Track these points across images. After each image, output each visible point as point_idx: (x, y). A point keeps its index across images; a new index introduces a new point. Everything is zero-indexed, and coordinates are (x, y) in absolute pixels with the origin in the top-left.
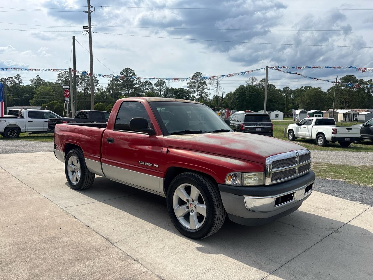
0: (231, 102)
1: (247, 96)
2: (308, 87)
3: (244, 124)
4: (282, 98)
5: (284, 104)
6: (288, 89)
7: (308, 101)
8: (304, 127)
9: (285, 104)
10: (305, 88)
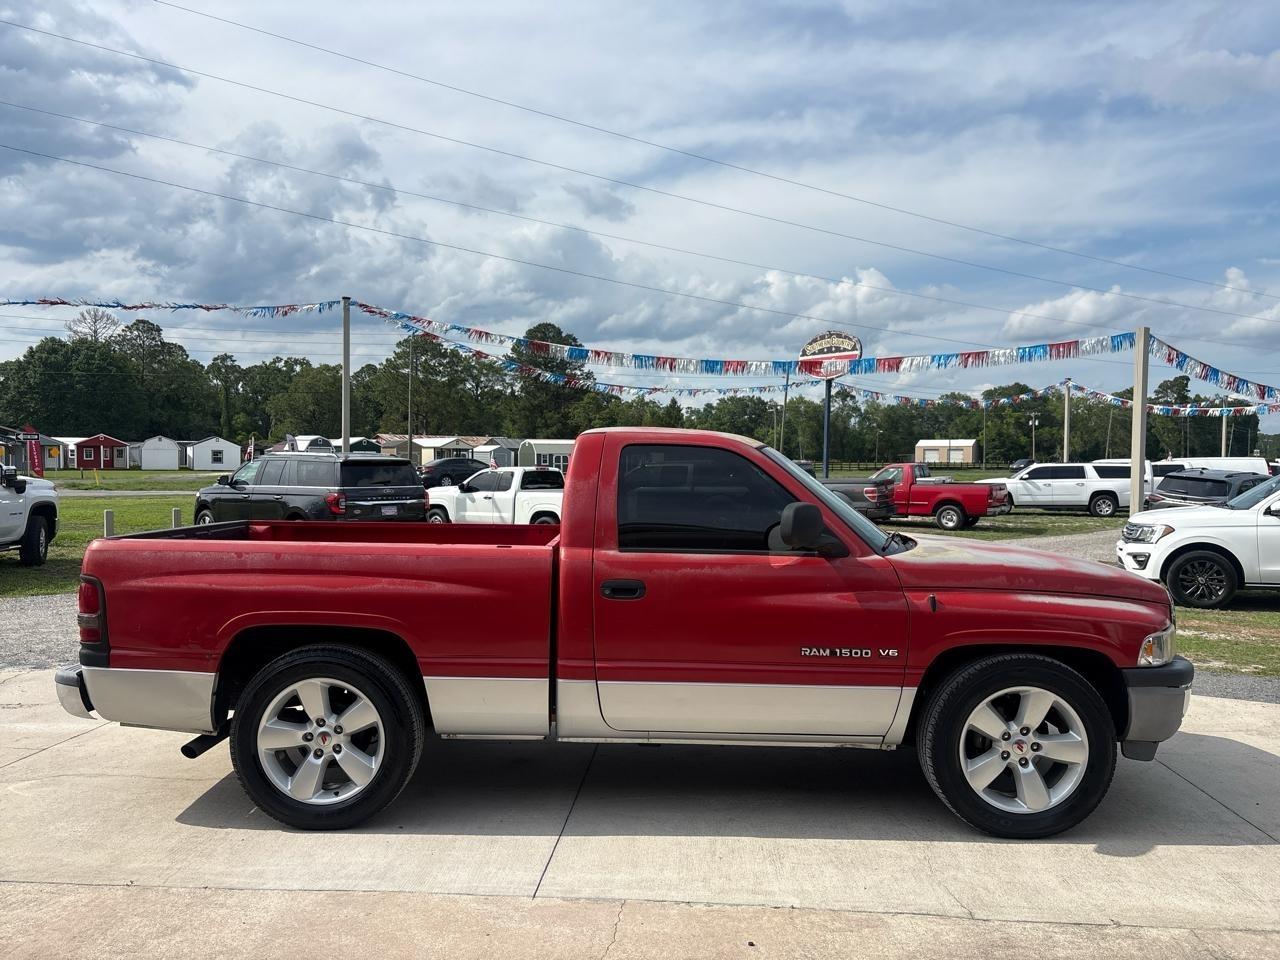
0: (8, 402)
1: (79, 382)
2: (296, 362)
3: (341, 492)
4: (212, 395)
5: (217, 416)
6: (229, 363)
7: (311, 408)
8: (485, 498)
9: (221, 414)
10: (286, 362)
